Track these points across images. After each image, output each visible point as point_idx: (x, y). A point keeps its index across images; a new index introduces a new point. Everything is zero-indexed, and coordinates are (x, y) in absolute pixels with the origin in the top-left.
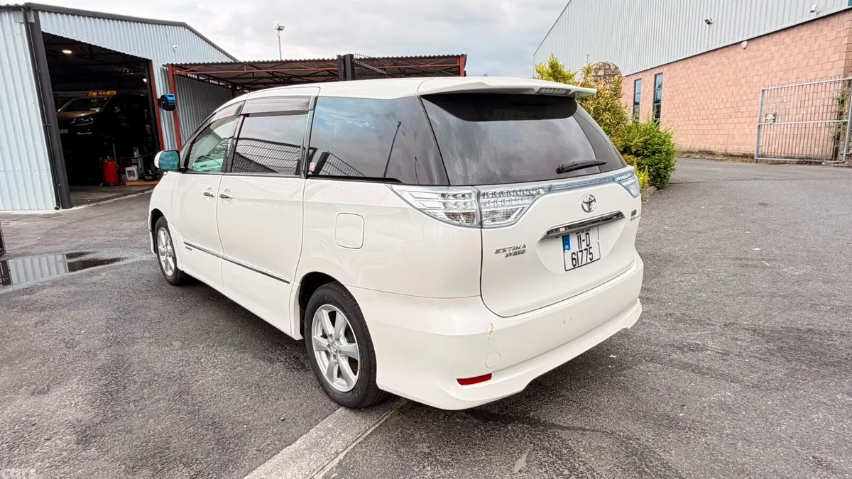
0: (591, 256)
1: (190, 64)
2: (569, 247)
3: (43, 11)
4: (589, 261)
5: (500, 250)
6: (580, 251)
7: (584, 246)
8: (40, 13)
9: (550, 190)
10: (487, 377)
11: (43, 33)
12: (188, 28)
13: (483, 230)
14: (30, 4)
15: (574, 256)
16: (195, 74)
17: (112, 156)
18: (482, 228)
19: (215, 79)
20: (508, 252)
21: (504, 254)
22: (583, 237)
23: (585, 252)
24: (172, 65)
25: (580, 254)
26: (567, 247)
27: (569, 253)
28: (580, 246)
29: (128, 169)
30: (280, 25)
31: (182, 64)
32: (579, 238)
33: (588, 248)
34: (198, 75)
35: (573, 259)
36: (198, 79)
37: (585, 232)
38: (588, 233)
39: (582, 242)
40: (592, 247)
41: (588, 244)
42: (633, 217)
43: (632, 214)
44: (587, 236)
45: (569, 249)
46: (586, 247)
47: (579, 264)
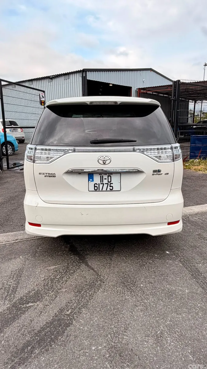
0: (111, 188)
1: (147, 88)
3: (89, 71)
4: (109, 190)
5: (41, 173)
7: (106, 181)
8: (87, 72)
9: (74, 151)
10: (39, 225)
11: (87, 80)
12: (152, 71)
13: (34, 164)
14: (84, 69)
15: (96, 185)
16: (151, 92)
18: (34, 163)
19: (162, 93)
20: (45, 175)
21: (44, 175)
22: (105, 177)
23: (106, 185)
24: (140, 88)
25: (101, 185)
26: (91, 180)
27: (92, 183)
28: (101, 181)
30: (206, 63)
31: (143, 88)
32: (102, 177)
33: (109, 183)
34: (153, 92)
35: (95, 187)
36: (153, 94)
37: (108, 175)
38: (111, 176)
39: (104, 180)
40: (112, 184)
41: (109, 181)
42: (155, 173)
43: (154, 171)
44: (109, 177)
45: (93, 181)
46: (107, 183)
47: (101, 189)
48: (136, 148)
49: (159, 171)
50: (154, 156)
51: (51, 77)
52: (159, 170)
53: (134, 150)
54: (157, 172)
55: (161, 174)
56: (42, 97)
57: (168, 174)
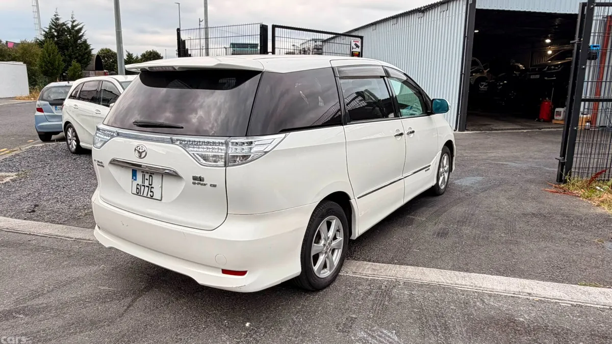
0: (152, 194)
2: (136, 178)
4: (149, 196)
5: (96, 160)
6: (143, 186)
7: (147, 183)
9: (118, 134)
11: (477, 9)
15: (138, 187)
17: (550, 98)
20: (97, 163)
22: (147, 176)
23: (146, 189)
25: (143, 188)
26: (134, 178)
27: (135, 183)
28: (143, 182)
29: (557, 109)
32: (144, 176)
33: (150, 186)
35: (137, 188)
37: (149, 174)
38: (151, 176)
39: (145, 180)
40: (153, 188)
41: (151, 183)
42: (197, 182)
43: (195, 178)
44: (151, 177)
45: (136, 180)
46: (148, 185)
47: (142, 194)
48: (175, 137)
49: (201, 179)
50: (197, 154)
51: (423, 9)
52: (200, 177)
53: (172, 142)
54: (198, 180)
55: (205, 185)
56: (355, 47)
57: (215, 186)
